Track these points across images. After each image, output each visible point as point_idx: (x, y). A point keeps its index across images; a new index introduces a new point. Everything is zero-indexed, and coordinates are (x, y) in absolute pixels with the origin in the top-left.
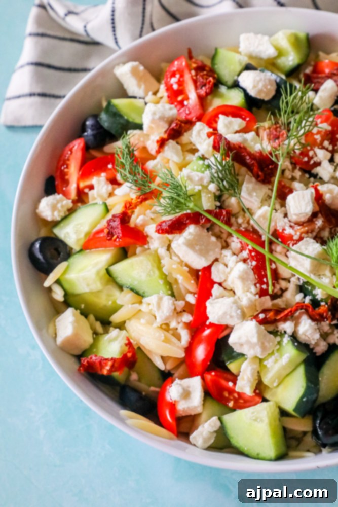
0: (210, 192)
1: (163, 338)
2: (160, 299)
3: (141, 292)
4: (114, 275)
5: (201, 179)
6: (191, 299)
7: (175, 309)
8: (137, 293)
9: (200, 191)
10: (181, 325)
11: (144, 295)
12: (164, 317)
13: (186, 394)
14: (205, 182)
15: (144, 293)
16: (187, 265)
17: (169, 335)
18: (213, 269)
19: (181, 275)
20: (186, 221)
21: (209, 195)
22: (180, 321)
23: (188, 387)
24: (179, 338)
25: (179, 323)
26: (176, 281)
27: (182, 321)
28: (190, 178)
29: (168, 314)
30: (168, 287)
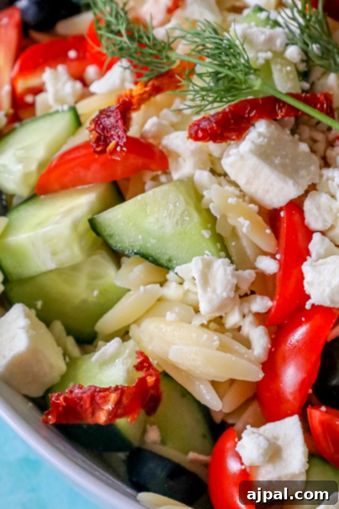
0: (289, 62)
1: (217, 343)
2: (208, 266)
3: (163, 261)
4: (107, 232)
5: (270, 40)
6: (269, 266)
7: (237, 288)
8: (155, 262)
9: (268, 62)
10: (250, 319)
11: (170, 265)
12: (216, 302)
13: (274, 453)
14: (279, 42)
15: (170, 260)
16: (252, 201)
17: (227, 338)
18: (308, 205)
19: (246, 219)
20: (249, 113)
21: (289, 68)
22: (246, 311)
23: (276, 438)
24: (247, 343)
25: (244, 316)
26: (234, 231)
27: (250, 311)
28: (246, 38)
29: (225, 295)
30: (219, 245)
